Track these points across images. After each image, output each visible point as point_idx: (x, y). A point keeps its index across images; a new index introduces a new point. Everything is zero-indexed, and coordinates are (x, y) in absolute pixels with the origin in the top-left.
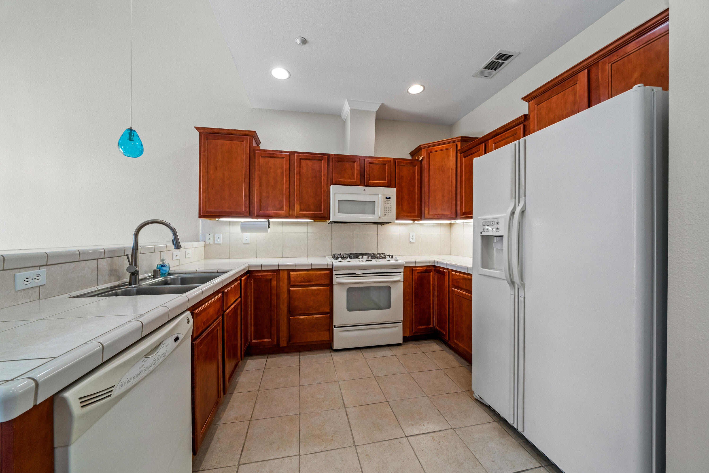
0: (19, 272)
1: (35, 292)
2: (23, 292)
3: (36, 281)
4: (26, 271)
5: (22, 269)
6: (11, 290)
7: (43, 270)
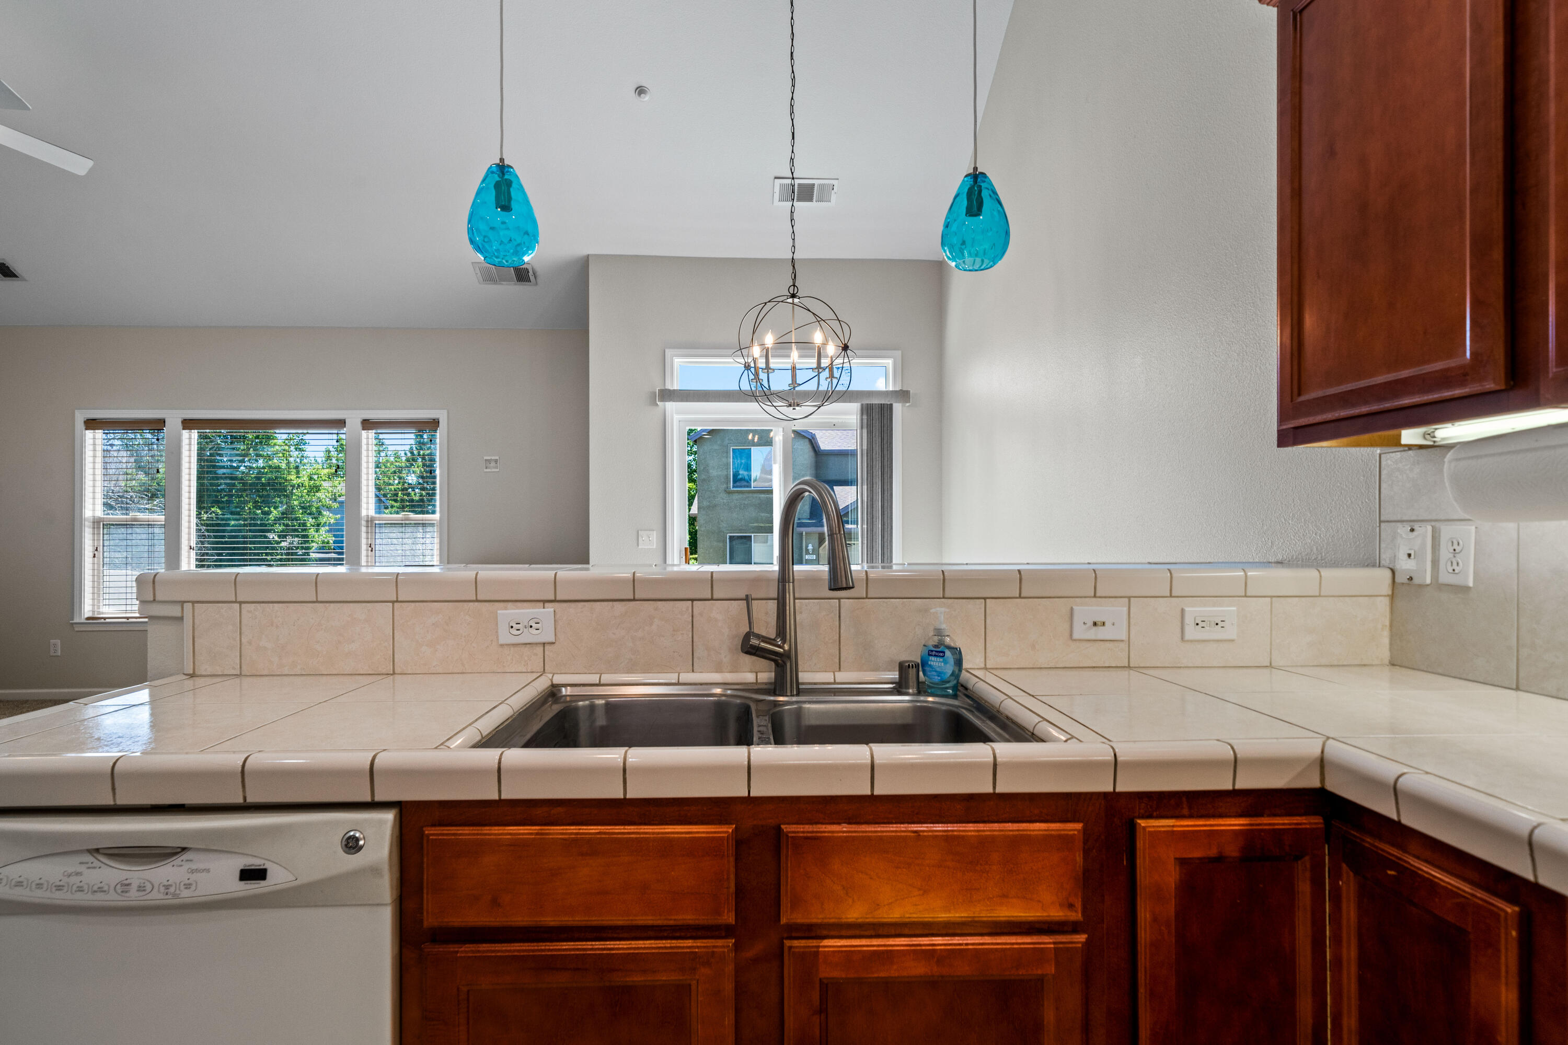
0: (506, 609)
1: (536, 654)
2: (512, 649)
3: (533, 631)
4: (518, 608)
5: (510, 604)
6: (492, 641)
7: (550, 609)
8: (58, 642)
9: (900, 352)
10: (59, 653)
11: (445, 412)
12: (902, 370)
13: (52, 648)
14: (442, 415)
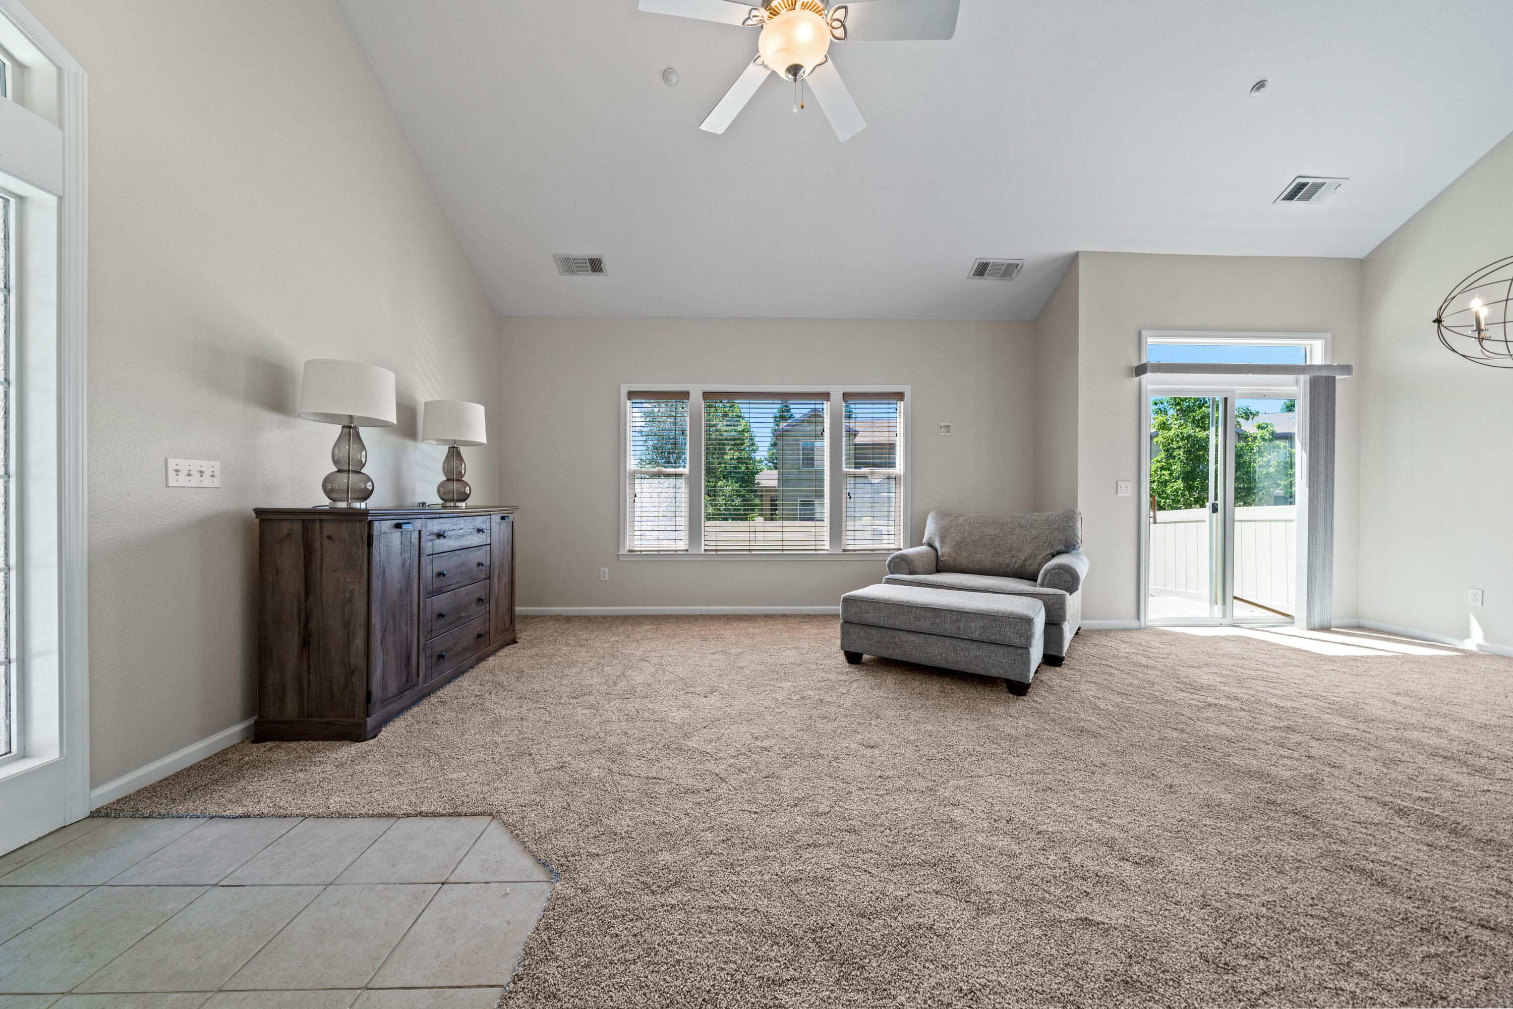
8: (606, 569)
9: (1330, 334)
10: (607, 579)
11: (909, 387)
12: (1331, 349)
13: (602, 575)
14: (906, 389)
